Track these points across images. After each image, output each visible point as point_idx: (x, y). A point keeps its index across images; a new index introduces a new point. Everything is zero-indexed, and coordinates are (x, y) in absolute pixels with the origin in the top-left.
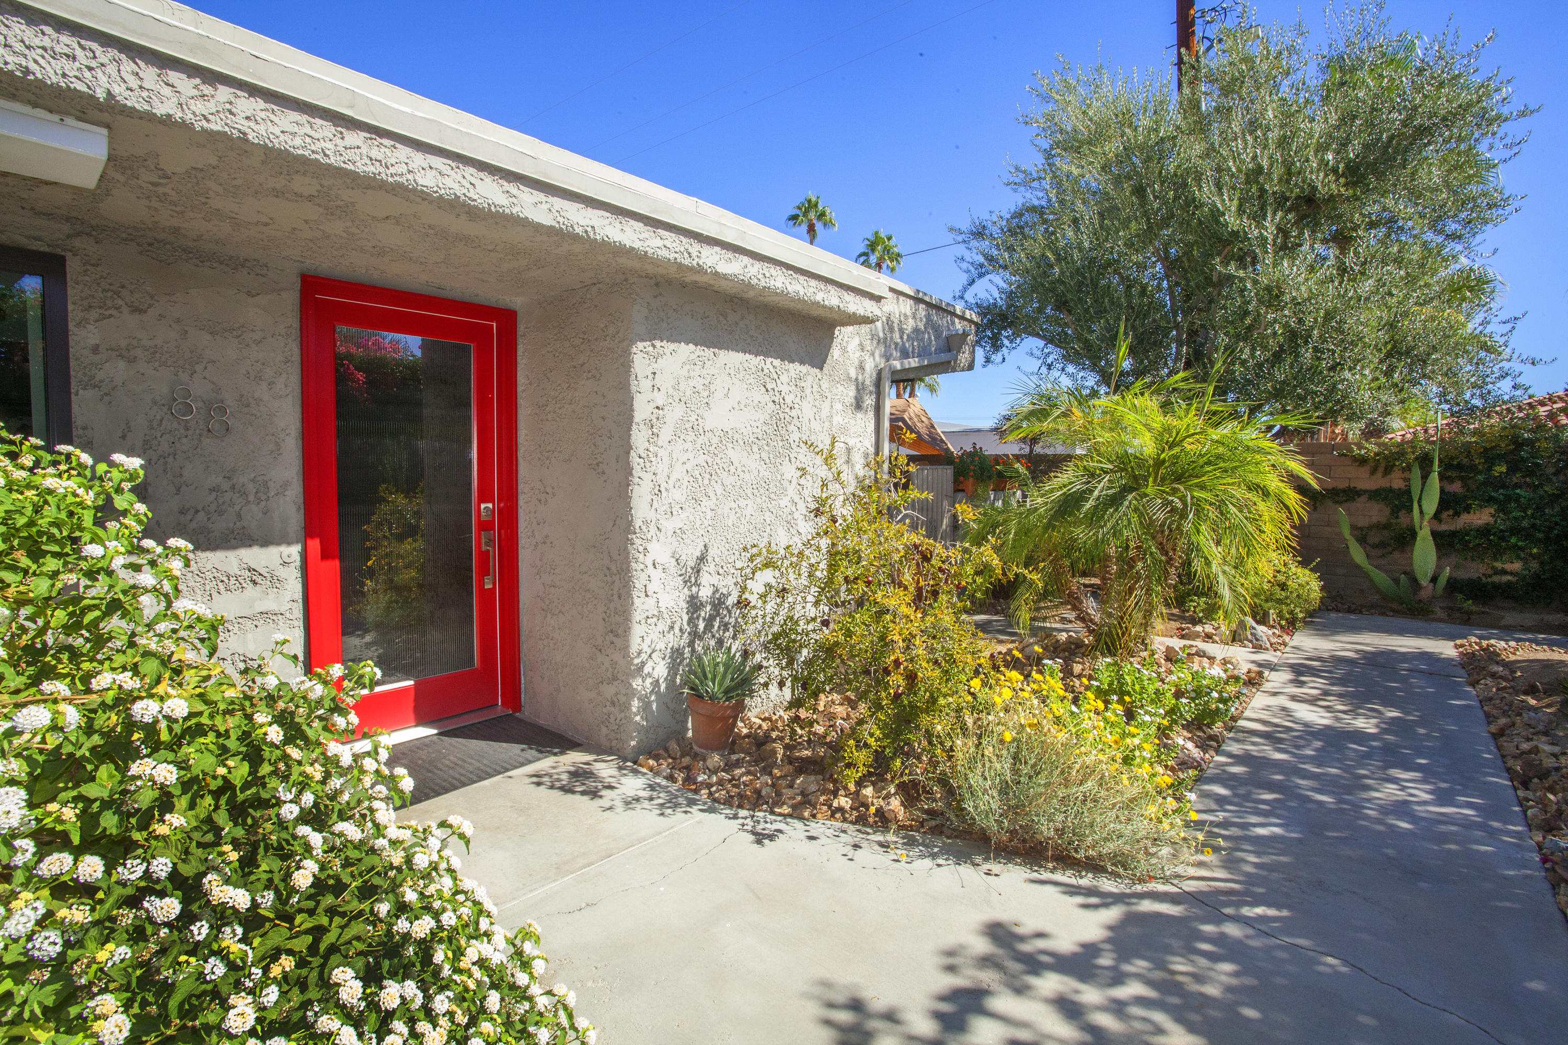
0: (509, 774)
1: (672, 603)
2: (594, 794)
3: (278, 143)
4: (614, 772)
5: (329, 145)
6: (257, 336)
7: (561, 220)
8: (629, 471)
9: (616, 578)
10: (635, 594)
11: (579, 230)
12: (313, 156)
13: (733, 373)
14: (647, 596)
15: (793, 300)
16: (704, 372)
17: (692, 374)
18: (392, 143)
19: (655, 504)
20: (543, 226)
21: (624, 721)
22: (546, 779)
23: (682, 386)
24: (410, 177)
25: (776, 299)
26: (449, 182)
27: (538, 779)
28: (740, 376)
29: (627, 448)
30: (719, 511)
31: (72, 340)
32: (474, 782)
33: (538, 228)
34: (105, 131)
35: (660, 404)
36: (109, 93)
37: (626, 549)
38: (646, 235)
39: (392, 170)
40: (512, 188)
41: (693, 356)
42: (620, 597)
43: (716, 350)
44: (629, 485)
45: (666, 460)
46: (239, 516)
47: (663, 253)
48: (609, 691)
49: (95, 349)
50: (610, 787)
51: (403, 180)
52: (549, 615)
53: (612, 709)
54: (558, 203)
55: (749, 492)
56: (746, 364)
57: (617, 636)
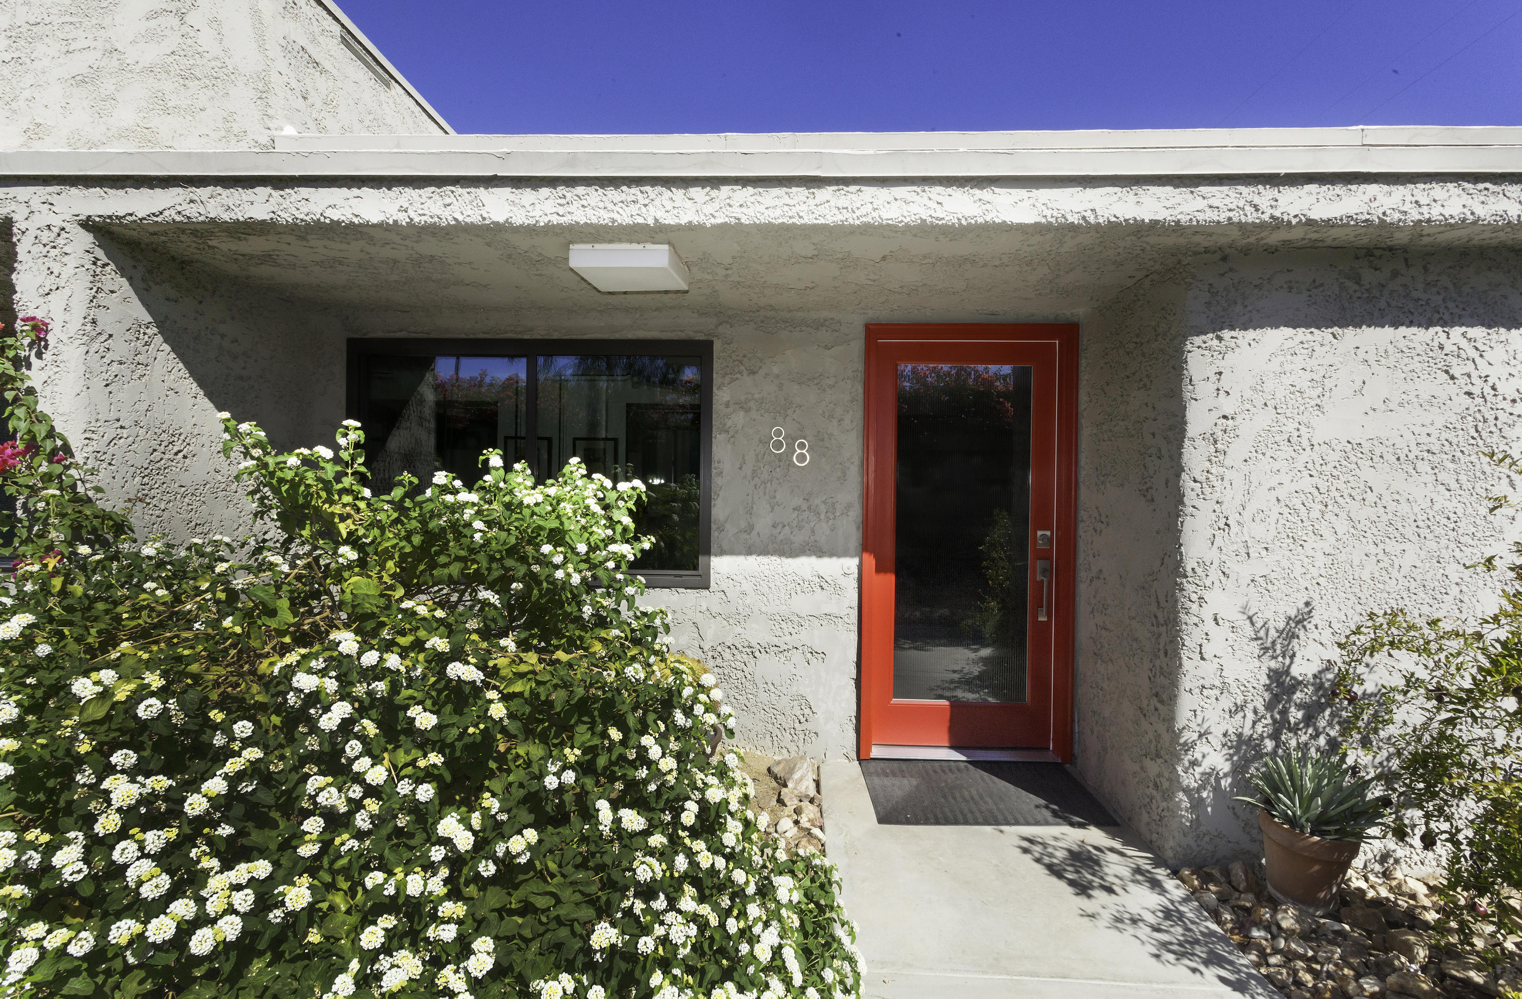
0: (1003, 828)
1: (1248, 675)
2: (1082, 889)
3: (763, 220)
4: (1126, 873)
5: (804, 207)
6: (831, 382)
7: (1048, 213)
8: (1179, 499)
9: (1163, 629)
10: (1184, 654)
11: (1074, 219)
12: (791, 222)
13: (1372, 358)
14: (1203, 658)
15: (1494, 228)
16: (1313, 363)
17: (1287, 367)
18: (858, 187)
19: (1219, 541)
20: (1026, 225)
21: (1165, 813)
22: (1038, 849)
23: (1269, 386)
24: (875, 214)
25: (1456, 234)
26: (914, 208)
27: (1028, 846)
28: (1391, 362)
29: (1179, 469)
30: (1342, 557)
31: (715, 398)
32: (977, 823)
33: (1022, 228)
34: (666, 247)
35: (1229, 412)
36: (656, 220)
37: (1174, 594)
38: (1179, 199)
39: (858, 213)
40: (985, 194)
41: (1290, 343)
42: (1166, 654)
43: (1336, 329)
44: (1179, 516)
45: (1239, 482)
46: (813, 532)
47: (1210, 216)
48: (1153, 768)
49: (727, 405)
50: (1110, 890)
51: (868, 219)
52: (1099, 662)
53: (1154, 793)
54: (1044, 194)
55: (1409, 531)
56: (1402, 344)
57: (1162, 702)
